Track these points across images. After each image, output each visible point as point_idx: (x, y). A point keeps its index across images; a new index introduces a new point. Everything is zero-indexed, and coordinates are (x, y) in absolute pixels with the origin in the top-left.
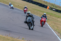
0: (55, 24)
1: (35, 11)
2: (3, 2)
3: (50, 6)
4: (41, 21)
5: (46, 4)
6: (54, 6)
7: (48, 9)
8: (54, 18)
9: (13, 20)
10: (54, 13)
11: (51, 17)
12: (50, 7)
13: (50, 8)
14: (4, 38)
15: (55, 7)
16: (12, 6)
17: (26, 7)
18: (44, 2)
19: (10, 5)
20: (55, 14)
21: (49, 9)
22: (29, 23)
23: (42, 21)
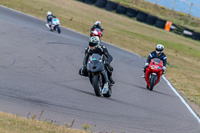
0: (192, 79)
1: (127, 38)
2: (22, 8)
3: (176, 21)
4: (148, 72)
5: (161, 14)
6: (186, 22)
7: (167, 29)
8: (186, 59)
9: (53, 67)
10: (188, 44)
11: (179, 56)
12: (173, 25)
13: (173, 27)
14: (24, 124)
15: (192, 24)
16: (56, 22)
17: (98, 26)
18: (156, 7)
19: (50, 20)
20: (192, 46)
21: (171, 30)
22: (96, 73)
23: (151, 71)
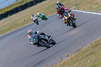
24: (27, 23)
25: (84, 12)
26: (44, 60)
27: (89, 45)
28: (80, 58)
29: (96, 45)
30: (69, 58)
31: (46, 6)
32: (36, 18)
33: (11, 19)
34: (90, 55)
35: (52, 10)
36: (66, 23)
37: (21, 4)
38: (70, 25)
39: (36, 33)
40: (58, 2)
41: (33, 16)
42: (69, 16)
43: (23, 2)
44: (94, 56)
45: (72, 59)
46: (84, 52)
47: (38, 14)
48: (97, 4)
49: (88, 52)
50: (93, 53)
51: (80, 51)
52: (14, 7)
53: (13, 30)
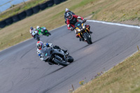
24: (25, 39)
25: (104, 22)
26: (48, 90)
27: (111, 69)
28: (99, 86)
29: (121, 69)
30: (83, 86)
31: (52, 15)
32: (36, 32)
33: (4, 33)
34: (112, 82)
35: (60, 21)
36: (78, 36)
37: (17, 12)
38: (84, 40)
39: (48, 46)
40: (67, 10)
41: (32, 29)
42: (84, 27)
43: (19, 9)
44: (118, 84)
45: (87, 88)
46: (104, 79)
47: (38, 27)
48: (122, 11)
49: (110, 79)
50: (116, 80)
51: (99, 77)
52: (7, 17)
53: (5, 48)
